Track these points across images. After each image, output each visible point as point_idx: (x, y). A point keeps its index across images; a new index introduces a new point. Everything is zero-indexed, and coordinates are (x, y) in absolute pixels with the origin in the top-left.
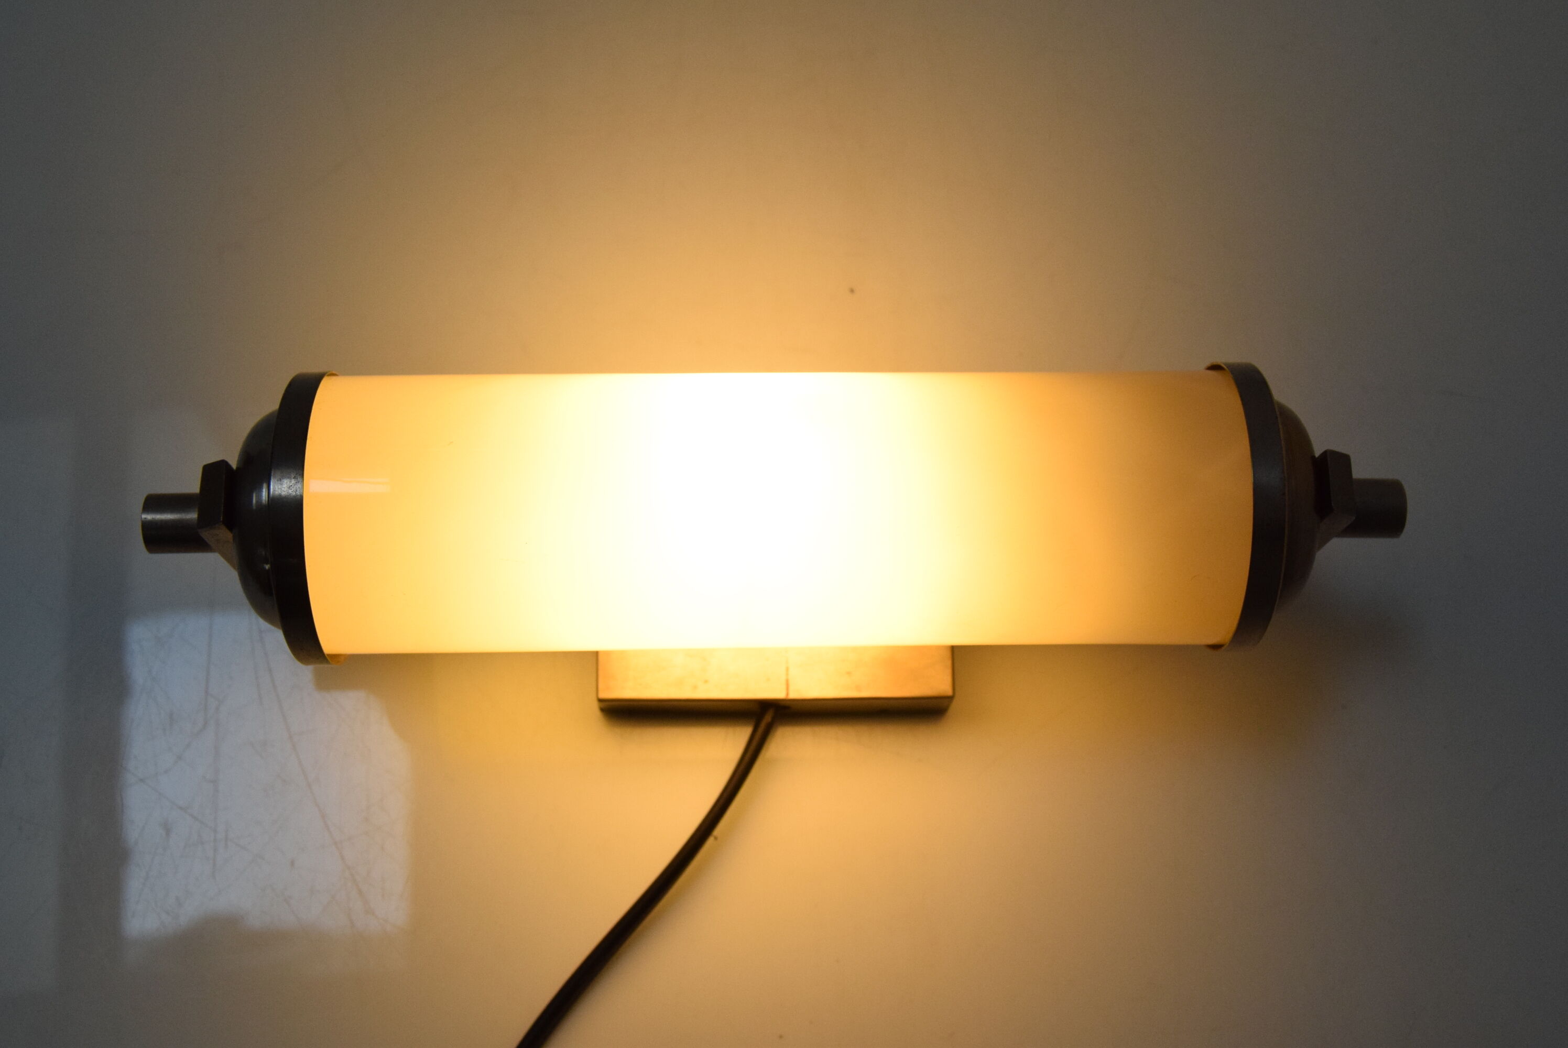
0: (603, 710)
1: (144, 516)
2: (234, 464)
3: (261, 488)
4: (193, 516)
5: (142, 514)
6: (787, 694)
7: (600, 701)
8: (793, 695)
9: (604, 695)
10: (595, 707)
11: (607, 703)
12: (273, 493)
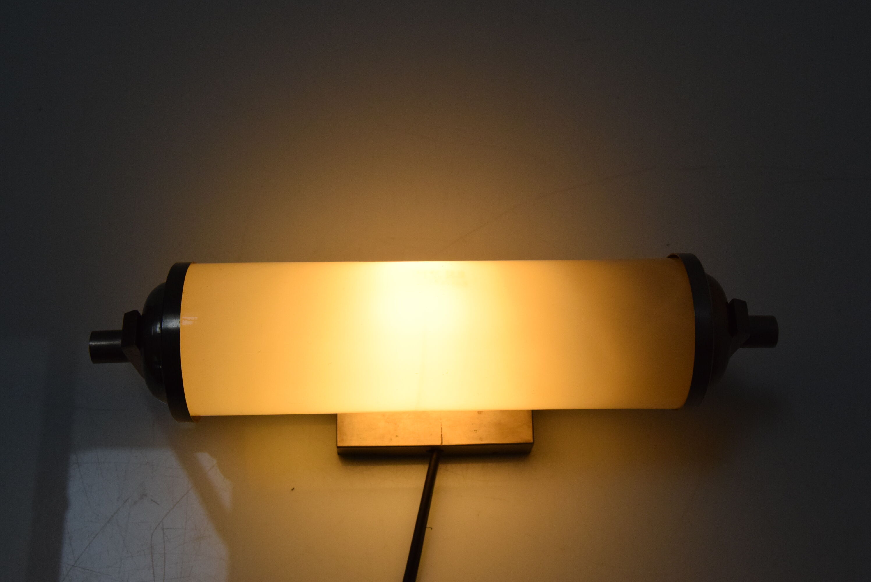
0: (339, 454)
1: (91, 343)
2: (141, 313)
3: (157, 324)
4: (118, 342)
5: (89, 342)
6: (442, 443)
7: (338, 447)
8: (444, 443)
9: (340, 444)
10: (335, 451)
11: (342, 449)
12: (164, 328)
